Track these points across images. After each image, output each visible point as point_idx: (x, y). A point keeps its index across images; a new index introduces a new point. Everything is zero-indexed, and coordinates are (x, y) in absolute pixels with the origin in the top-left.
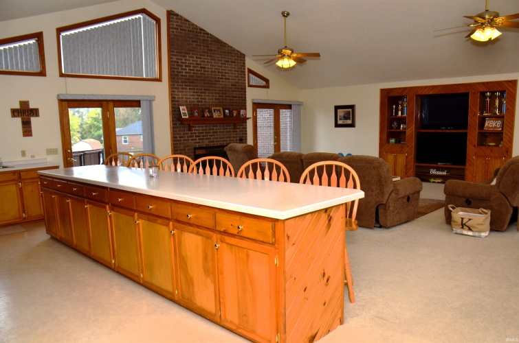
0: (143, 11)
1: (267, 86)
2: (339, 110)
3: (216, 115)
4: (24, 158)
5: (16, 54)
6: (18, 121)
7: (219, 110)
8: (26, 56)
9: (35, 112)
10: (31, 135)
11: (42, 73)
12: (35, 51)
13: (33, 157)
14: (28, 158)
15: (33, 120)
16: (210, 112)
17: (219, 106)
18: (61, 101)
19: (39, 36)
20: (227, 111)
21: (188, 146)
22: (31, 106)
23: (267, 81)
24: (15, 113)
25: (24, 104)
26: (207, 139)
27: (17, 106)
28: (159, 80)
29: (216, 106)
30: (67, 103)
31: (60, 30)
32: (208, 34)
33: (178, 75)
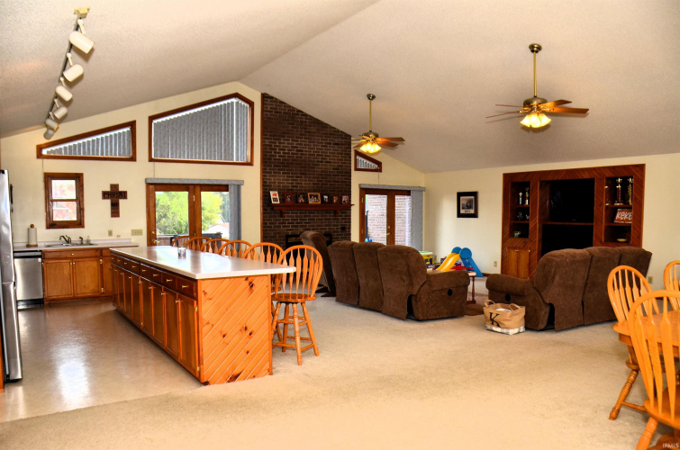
0: (236, 95)
1: (379, 170)
2: (462, 198)
3: (311, 201)
4: (111, 238)
5: (111, 141)
6: (108, 202)
7: (317, 196)
8: (120, 142)
9: (124, 195)
10: (118, 216)
11: (133, 159)
12: (127, 139)
13: (118, 236)
14: (114, 237)
15: (121, 202)
16: (305, 198)
17: (318, 191)
18: (148, 185)
19: (132, 125)
20: (326, 197)
21: (280, 233)
22: (121, 189)
23: (379, 164)
24: (105, 195)
25: (114, 187)
26: (301, 226)
27: (108, 189)
28: (250, 164)
29: (314, 191)
30: (154, 187)
31: (151, 119)
32: (306, 115)
33: (271, 159)
